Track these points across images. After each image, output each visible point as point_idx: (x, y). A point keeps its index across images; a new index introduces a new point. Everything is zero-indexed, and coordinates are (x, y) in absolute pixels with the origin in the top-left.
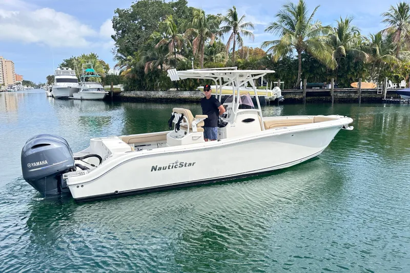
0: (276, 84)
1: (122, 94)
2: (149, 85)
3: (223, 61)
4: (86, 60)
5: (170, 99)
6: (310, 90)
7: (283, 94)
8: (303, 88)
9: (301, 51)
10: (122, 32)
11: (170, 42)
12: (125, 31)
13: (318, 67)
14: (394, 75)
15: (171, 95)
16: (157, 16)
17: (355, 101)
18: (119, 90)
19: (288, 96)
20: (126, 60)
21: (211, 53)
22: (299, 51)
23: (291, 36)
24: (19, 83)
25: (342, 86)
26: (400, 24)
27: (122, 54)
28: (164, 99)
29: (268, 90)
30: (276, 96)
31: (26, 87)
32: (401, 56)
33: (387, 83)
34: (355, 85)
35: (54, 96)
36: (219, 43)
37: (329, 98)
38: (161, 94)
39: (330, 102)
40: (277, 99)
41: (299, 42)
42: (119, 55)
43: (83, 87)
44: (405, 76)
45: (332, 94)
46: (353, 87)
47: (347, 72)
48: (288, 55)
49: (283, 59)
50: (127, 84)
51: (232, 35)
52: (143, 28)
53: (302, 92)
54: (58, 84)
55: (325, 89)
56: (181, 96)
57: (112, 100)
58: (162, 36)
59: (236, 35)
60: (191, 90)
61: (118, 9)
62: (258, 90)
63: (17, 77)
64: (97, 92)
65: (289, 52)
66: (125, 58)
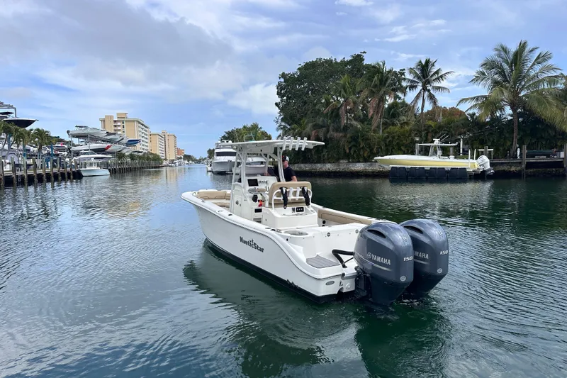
0: (482, 152)
4: (247, 132)
5: (339, 172)
6: (532, 160)
7: (492, 165)
9: (517, 109)
10: (287, 99)
11: (342, 105)
12: (290, 97)
13: (544, 130)
15: (341, 168)
19: (501, 168)
20: (290, 129)
21: (394, 115)
22: (513, 109)
23: (502, 90)
24: (181, 158)
27: (286, 123)
28: (332, 172)
29: (471, 161)
30: (482, 167)
31: (186, 162)
35: (214, 171)
36: (404, 102)
37: (561, 170)
38: (329, 167)
39: (564, 176)
40: (484, 172)
41: (514, 96)
42: (283, 124)
51: (420, 92)
53: (520, 163)
54: (218, 157)
55: (555, 159)
56: (353, 169)
58: (332, 100)
59: (426, 93)
60: (366, 160)
61: (283, 73)
62: (456, 160)
63: (179, 151)
64: (260, 166)
65: (499, 111)
66: (289, 127)
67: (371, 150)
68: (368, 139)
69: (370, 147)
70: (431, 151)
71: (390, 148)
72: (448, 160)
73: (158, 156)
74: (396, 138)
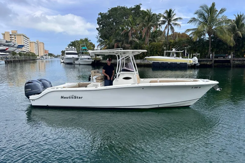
0: (194, 55)
1: (101, 61)
3: (161, 41)
4: (82, 42)
7: (199, 61)
8: (212, 58)
9: (211, 35)
10: (102, 26)
11: (130, 30)
12: (104, 25)
13: (222, 45)
16: (122, 16)
18: (100, 59)
19: (203, 63)
20: (104, 42)
21: (154, 37)
22: (209, 35)
23: (204, 26)
24: (47, 55)
25: (238, 56)
27: (102, 39)
29: (189, 59)
30: (194, 62)
31: (50, 57)
35: (64, 62)
36: (159, 30)
37: (229, 64)
39: (230, 67)
40: (195, 65)
41: (209, 29)
42: (101, 39)
43: (80, 58)
45: (232, 61)
47: (241, 48)
49: (199, 40)
51: (167, 26)
52: (114, 24)
53: (212, 60)
54: (67, 55)
55: (227, 59)
57: (96, 65)
58: (125, 28)
59: (170, 26)
60: (141, 58)
61: (100, 13)
62: (182, 59)
63: (46, 51)
64: (88, 60)
65: (203, 36)
66: (103, 41)
68: (142, 48)
70: (171, 54)
71: (152, 53)
72: (179, 59)
73: (35, 54)
74: (155, 47)
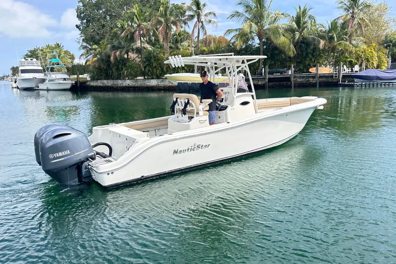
1: (88, 83)
2: (115, 74)
3: (188, 49)
4: (50, 51)
5: (137, 87)
6: (271, 76)
8: (265, 75)
9: (262, 39)
10: (87, 22)
11: (136, 30)
12: (90, 20)
13: (279, 54)
14: (349, 60)
15: (139, 84)
16: (121, 5)
17: (313, 85)
18: (85, 80)
20: (91, 49)
21: (177, 41)
22: (260, 39)
23: (251, 24)
25: (301, 71)
26: (353, 12)
27: (87, 43)
28: (131, 87)
32: (354, 42)
33: (342, 67)
34: (313, 70)
35: (19, 87)
36: (185, 31)
37: (289, 83)
38: (128, 82)
39: (291, 87)
41: (260, 30)
42: (85, 44)
43: (48, 78)
44: (358, 61)
45: (292, 79)
46: (311, 73)
47: (305, 58)
48: (250, 43)
49: (246, 47)
50: (94, 73)
51: (196, 23)
52: (108, 18)
53: (264, 78)
54: (23, 75)
56: (148, 84)
57: (79, 90)
58: (127, 25)
59: (200, 24)
60: (158, 78)
64: (63, 82)
65: (251, 40)
66: (90, 47)
67: (162, 70)
68: (158, 60)
69: (161, 67)
72: (218, 77)
